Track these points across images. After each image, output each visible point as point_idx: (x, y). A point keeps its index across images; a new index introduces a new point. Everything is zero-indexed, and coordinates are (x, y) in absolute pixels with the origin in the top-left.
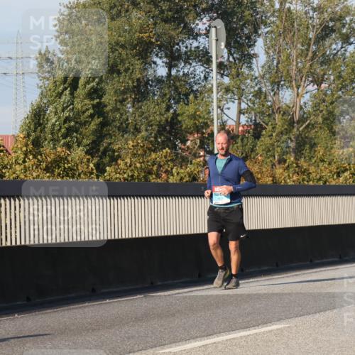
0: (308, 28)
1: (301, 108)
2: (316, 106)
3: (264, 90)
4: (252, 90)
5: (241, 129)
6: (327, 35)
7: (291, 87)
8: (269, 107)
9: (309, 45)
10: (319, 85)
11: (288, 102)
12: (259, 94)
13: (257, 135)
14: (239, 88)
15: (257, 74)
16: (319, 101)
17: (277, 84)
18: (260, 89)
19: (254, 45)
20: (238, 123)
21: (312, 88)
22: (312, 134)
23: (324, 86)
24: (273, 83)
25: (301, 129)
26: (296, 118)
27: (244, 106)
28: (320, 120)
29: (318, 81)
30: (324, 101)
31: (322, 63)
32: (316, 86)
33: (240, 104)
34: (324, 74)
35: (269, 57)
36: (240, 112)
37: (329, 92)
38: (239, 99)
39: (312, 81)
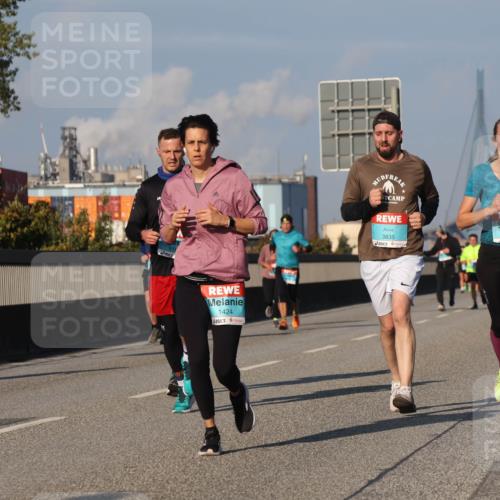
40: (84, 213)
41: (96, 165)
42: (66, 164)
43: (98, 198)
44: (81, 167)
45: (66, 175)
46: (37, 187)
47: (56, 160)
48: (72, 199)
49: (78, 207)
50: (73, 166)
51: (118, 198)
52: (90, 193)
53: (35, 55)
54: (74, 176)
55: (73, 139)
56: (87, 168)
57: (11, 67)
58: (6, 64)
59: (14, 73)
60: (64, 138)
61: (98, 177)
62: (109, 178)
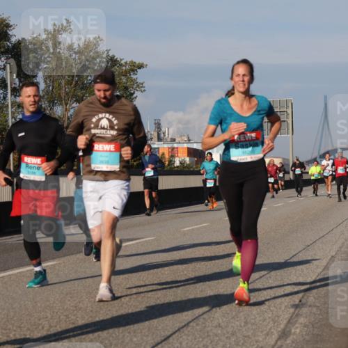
1: (68, 119)
3: (43, 106)
7: (61, 104)
11: (60, 114)
17: (52, 102)
19: (36, 76)
21: (75, 105)
24: (49, 102)
26: (65, 125)
29: (79, 101)
31: (82, 89)
34: (84, 96)
35: (46, 84)
39: (75, 101)
40: (163, 154)
41: (168, 134)
42: (156, 134)
43: (169, 148)
44: (162, 135)
45: (156, 139)
47: (152, 133)
48: (158, 148)
49: (161, 152)
50: (159, 135)
51: (177, 148)
52: (166, 146)
53: (144, 91)
54: (159, 139)
55: (159, 124)
56: (165, 136)
57: (135, 95)
58: (132, 94)
59: (136, 98)
60: (155, 124)
61: (169, 140)
62: (173, 140)
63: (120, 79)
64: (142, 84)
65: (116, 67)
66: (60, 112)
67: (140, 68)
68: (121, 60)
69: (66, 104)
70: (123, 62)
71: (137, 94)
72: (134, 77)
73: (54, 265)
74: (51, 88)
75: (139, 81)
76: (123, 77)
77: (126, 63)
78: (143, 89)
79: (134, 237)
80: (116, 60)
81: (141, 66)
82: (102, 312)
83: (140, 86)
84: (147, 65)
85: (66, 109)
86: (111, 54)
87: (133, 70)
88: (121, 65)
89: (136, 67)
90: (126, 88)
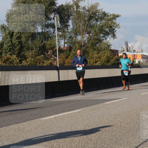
0: (85, 17)
1: (84, 42)
2: (88, 41)
3: (72, 36)
4: (68, 36)
5: (65, 48)
6: (91, 19)
7: (80, 35)
8: (74, 41)
9: (86, 22)
10: (89, 34)
11: (80, 40)
12: (70, 37)
13: (70, 50)
14: (64, 35)
15: (70, 31)
16: (89, 39)
17: (76, 34)
18: (71, 36)
19: (68, 22)
20: (64, 46)
21: (87, 35)
22: (88, 50)
23: (91, 34)
24: (75, 34)
25: (84, 48)
26: (82, 45)
27: (66, 41)
28: (90, 45)
29: (89, 33)
30: (91, 39)
31: (90, 28)
32: (88, 35)
33: (65, 40)
34: (91, 31)
35: (73, 26)
36: (65, 43)
37: (92, 37)
38: (65, 39)
39: (87, 33)
40: (130, 58)
41: (132, 48)
43: (132, 55)
44: (129, 49)
46: (120, 53)
47: (124, 48)
50: (127, 49)
51: (137, 55)
53: (120, 28)
54: (128, 51)
55: (127, 43)
56: (130, 49)
57: (115, 30)
58: (114, 29)
59: (116, 31)
60: (125, 43)
61: (132, 51)
62: (134, 51)
63: (108, 22)
64: (119, 24)
65: (106, 17)
66: (80, 38)
67: (118, 17)
68: (108, 13)
69: (83, 35)
70: (109, 14)
71: (116, 29)
72: (114, 21)
73: (80, 111)
74: (75, 27)
75: (117, 23)
76: (109, 22)
77: (111, 15)
78: (119, 27)
79: (118, 98)
80: (106, 14)
81: (118, 16)
82: (104, 134)
83: (118, 26)
84: (120, 16)
85: (83, 37)
86: (103, 11)
87: (114, 18)
88: (108, 16)
89: (115, 17)
90: (111, 27)
